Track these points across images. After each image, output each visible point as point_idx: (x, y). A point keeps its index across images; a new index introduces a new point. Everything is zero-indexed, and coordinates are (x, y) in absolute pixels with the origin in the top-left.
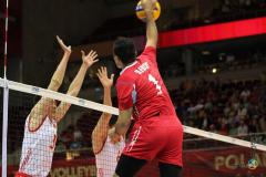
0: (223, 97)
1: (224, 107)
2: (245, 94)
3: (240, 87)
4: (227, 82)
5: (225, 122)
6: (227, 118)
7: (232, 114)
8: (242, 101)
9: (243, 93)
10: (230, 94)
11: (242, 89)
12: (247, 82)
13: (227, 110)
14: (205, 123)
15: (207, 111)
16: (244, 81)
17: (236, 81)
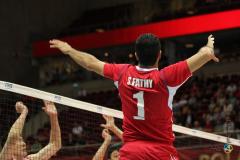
0: (208, 92)
1: (209, 103)
2: (231, 89)
3: (226, 81)
4: (212, 77)
5: (209, 118)
6: (212, 114)
7: (217, 110)
8: (227, 97)
9: (229, 88)
10: (215, 89)
11: (228, 84)
12: (233, 77)
13: (212, 106)
14: (189, 120)
15: (191, 107)
16: (230, 75)
17: (221, 75)
